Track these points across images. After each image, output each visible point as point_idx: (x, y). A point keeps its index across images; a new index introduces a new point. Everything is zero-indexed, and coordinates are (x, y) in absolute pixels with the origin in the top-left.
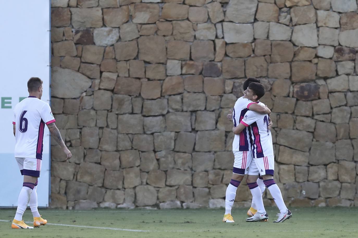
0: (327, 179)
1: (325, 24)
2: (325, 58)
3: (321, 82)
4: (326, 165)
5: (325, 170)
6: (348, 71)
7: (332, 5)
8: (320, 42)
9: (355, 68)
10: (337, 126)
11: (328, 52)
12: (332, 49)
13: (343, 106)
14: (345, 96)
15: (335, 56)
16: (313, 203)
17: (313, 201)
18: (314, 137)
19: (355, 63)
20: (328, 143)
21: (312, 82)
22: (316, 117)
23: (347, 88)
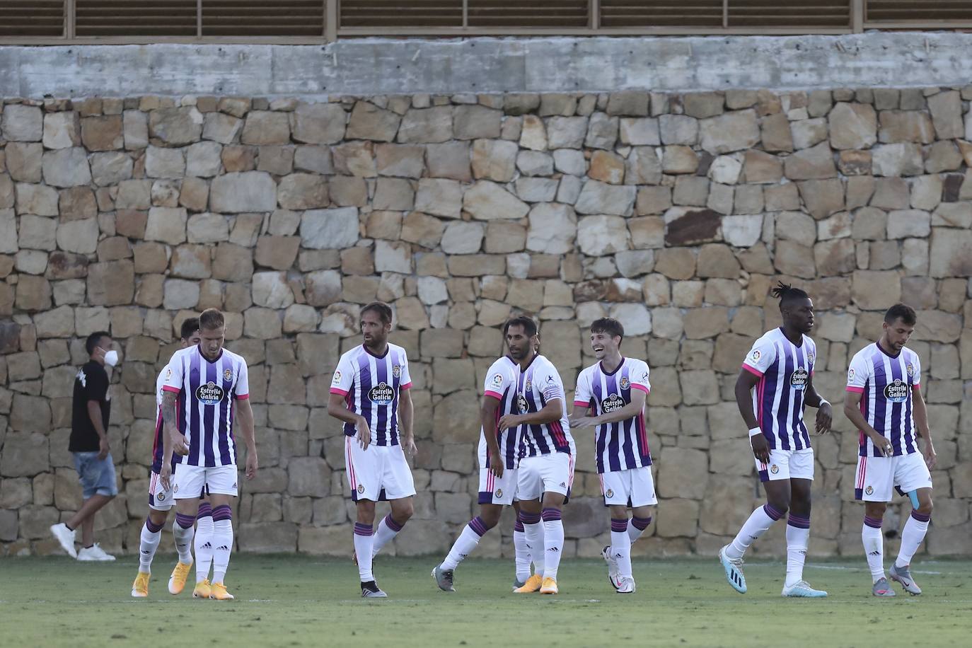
0: (33, 503)
1: (31, 209)
2: (31, 275)
3: (23, 320)
4: (31, 477)
5: (30, 486)
6: (74, 299)
7: (44, 174)
8: (22, 244)
9: (86, 292)
10: (51, 404)
11: (34, 263)
12: (44, 257)
13: (64, 364)
14: (69, 345)
15: (49, 270)
16: (7, 549)
17: (6, 546)
18: (9, 424)
19: (86, 284)
20: (35, 435)
21: (7, 320)
22: (14, 386)
23: (71, 330)
